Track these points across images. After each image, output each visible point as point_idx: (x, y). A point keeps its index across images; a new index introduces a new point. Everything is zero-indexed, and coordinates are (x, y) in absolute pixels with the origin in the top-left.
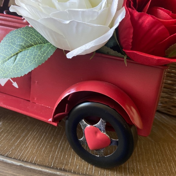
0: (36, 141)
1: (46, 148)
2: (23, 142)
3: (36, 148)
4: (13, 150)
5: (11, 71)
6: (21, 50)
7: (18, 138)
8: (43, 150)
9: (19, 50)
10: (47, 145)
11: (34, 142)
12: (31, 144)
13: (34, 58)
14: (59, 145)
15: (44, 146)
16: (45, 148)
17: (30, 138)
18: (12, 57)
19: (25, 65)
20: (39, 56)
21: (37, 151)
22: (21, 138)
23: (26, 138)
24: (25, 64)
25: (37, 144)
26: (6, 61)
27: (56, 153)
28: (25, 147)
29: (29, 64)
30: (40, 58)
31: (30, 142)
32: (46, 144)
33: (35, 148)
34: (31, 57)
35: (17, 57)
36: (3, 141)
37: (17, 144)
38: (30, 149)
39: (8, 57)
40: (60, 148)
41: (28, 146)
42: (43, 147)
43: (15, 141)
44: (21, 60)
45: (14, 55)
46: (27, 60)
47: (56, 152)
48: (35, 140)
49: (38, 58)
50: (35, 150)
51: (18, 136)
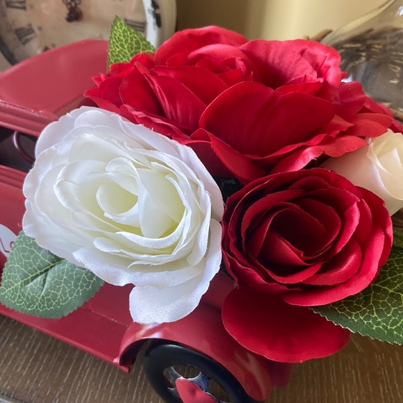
0: (99, 369)
1: (117, 386)
2: (76, 374)
3: (100, 387)
4: (60, 395)
5: (40, 305)
6: (52, 265)
7: (67, 366)
8: (111, 391)
9: (49, 265)
10: (118, 377)
11: (95, 373)
12: (91, 378)
13: (76, 286)
14: (139, 377)
15: (113, 380)
16: (115, 386)
17: (88, 362)
18: (37, 276)
19: (61, 297)
20: (84, 281)
21: (101, 395)
22: (73, 364)
23: (82, 363)
24: (61, 295)
25: (100, 378)
26: (28, 283)
27: (134, 397)
28: (80, 387)
29: (68, 298)
30: (86, 287)
31: (90, 373)
32: (116, 376)
33: (98, 388)
34: (71, 283)
35: (46, 276)
36: (44, 375)
37: (67, 381)
38: (89, 390)
39: (31, 276)
40: (140, 385)
41: (86, 383)
42: (112, 384)
43: (63, 374)
44: (55, 287)
45: (41, 273)
46: (64, 287)
47: (133, 395)
48: (97, 368)
49: (82, 287)
50: (98, 392)
51: (67, 359)
